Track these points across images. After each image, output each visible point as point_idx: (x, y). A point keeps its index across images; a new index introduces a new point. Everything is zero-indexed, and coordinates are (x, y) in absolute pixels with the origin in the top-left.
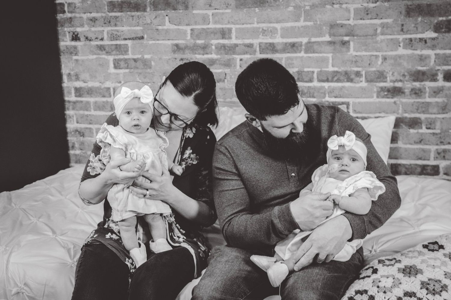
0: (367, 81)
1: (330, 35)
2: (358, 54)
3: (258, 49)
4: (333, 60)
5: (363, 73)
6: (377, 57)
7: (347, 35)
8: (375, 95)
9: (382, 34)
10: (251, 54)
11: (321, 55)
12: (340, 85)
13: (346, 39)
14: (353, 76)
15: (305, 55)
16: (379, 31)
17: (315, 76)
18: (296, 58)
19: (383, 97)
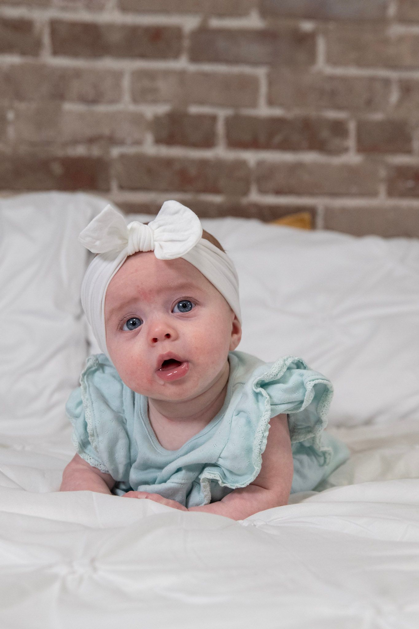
0: (362, 148)
1: (264, 13)
2: (339, 71)
3: (46, 40)
4: (271, 83)
5: (352, 126)
6: (387, 82)
7: (308, 17)
8: (382, 189)
9: (403, 19)
10: (23, 53)
11: (236, 69)
12: (288, 157)
13: (307, 26)
14: (325, 134)
15: (193, 68)
16: (392, 10)
17: (220, 128)
18: (166, 73)
19: (403, 195)
